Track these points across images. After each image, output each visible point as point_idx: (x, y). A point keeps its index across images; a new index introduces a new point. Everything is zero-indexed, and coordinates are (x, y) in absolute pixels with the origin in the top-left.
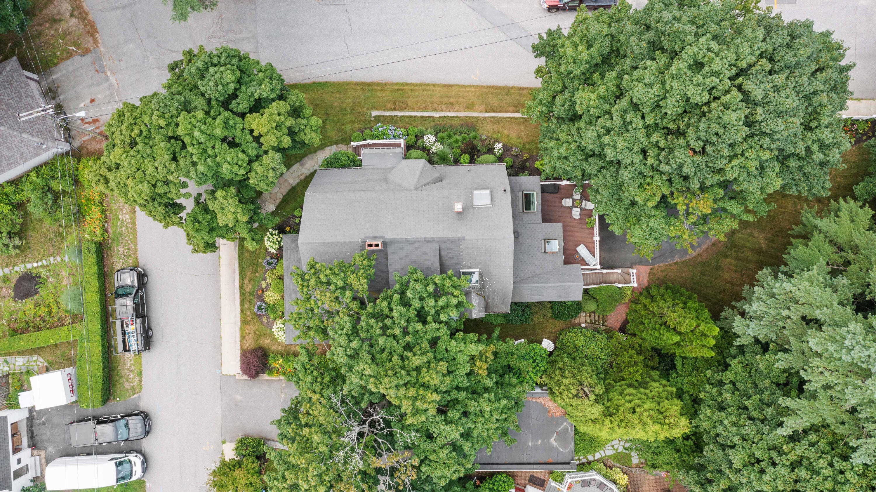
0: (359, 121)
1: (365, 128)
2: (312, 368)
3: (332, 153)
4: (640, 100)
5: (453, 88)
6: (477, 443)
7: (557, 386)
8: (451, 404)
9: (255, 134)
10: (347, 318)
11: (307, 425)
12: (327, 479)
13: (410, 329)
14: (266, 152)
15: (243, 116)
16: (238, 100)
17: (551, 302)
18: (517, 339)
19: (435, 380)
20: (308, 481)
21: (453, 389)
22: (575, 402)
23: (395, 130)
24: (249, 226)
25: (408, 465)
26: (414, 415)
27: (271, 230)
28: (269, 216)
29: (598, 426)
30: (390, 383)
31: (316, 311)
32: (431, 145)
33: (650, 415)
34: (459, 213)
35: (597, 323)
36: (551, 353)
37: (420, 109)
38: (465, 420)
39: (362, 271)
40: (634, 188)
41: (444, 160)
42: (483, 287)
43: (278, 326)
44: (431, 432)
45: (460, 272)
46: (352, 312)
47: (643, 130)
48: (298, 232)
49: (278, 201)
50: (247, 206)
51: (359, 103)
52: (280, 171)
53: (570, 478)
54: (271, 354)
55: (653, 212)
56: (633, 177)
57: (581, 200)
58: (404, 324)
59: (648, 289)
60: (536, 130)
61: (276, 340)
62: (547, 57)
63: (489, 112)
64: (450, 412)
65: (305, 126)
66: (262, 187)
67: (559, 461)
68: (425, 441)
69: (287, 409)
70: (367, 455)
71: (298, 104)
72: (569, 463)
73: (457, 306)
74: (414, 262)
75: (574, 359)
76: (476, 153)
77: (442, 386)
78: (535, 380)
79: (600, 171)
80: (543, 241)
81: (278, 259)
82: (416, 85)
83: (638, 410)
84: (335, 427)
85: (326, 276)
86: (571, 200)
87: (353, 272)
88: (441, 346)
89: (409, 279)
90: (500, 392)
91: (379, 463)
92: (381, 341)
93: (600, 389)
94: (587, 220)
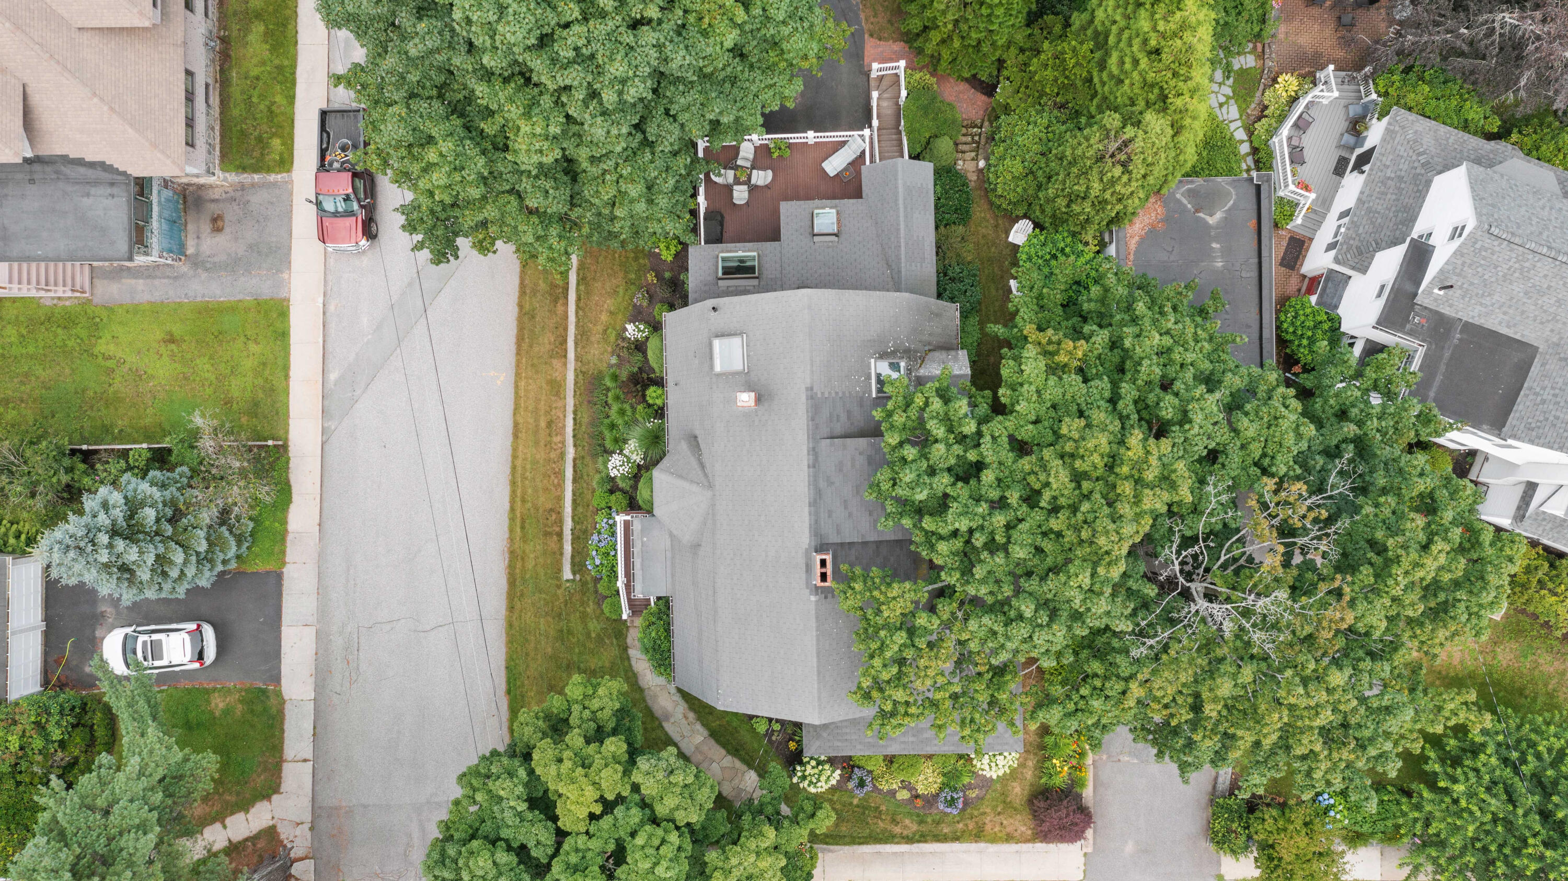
0: (582, 603)
1: (596, 592)
2: (1075, 697)
3: (644, 657)
4: (530, 30)
5: (521, 420)
6: (1224, 362)
7: (1103, 209)
8: (1145, 414)
9: (598, 809)
10: (973, 625)
11: (1197, 707)
12: (1312, 666)
13: (994, 494)
14: (636, 788)
15: (561, 835)
16: (531, 844)
17: (937, 228)
18: (1010, 291)
19: (1102, 441)
20: (1317, 705)
21: (1115, 409)
22: (1138, 169)
23: (599, 533)
24: (786, 823)
25: (1276, 499)
26: (1173, 486)
27: (795, 780)
28: (766, 783)
29: (1187, 121)
30: (1107, 532)
31: (958, 689)
32: (628, 462)
33: (1165, 18)
34: (758, 400)
35: (977, 138)
36: (1038, 225)
37: (560, 486)
38: (1178, 386)
39: (876, 593)
40: (708, 45)
41: (657, 437)
42: (908, 353)
43: (987, 767)
44: (1205, 453)
45: (877, 398)
46: (960, 614)
47: (591, 23)
48: (798, 725)
49: (738, 764)
50: (746, 827)
51: (547, 603)
52: (672, 760)
53: (1286, 186)
54: (1043, 781)
55: (757, 11)
56: (687, 47)
57: (736, 168)
58: (983, 508)
59: (909, 38)
60: (600, 259)
61: (1013, 771)
62: (456, 234)
63: (566, 350)
64: (1164, 413)
65: (585, 708)
66: (706, 797)
67: (1255, 207)
68: (1223, 465)
69: (1155, 751)
70: (1255, 585)
71: (540, 723)
72: (1258, 188)
73: (946, 401)
74: (858, 490)
75: (1050, 178)
76: (645, 376)
77: (1111, 428)
78: (1092, 255)
79: (674, 117)
80: (816, 239)
81: (853, 767)
82: (513, 493)
83: (1153, 43)
84: (1199, 650)
85: (885, 666)
86: (735, 187)
87: (878, 612)
88: (1027, 432)
89: (892, 498)
90: (1118, 317)
91: (1271, 562)
92: (1019, 553)
93: (1112, 120)
94: (775, 155)
